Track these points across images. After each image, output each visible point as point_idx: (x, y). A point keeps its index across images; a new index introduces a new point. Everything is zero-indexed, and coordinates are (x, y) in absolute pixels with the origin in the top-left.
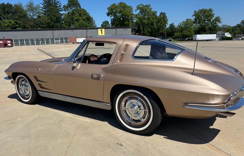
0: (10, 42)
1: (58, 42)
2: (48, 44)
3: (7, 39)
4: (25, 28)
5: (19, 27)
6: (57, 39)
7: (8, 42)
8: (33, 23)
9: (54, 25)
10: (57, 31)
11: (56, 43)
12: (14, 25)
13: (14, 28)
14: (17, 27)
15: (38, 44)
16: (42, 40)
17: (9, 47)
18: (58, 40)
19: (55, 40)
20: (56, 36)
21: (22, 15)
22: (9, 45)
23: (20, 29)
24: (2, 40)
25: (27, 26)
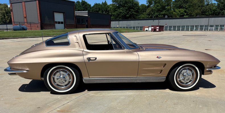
0: (158, 28)
1: (212, 29)
2: (201, 30)
3: (157, 26)
4: (191, 16)
5: (187, 15)
6: (212, 26)
7: (157, 28)
8: (198, 11)
9: (220, 12)
10: (213, 19)
11: (209, 30)
12: (182, 13)
13: (182, 17)
14: (184, 15)
15: (192, 30)
16: (197, 26)
17: (157, 31)
18: (212, 28)
19: (210, 27)
20: (211, 23)
21: (191, 4)
22: (157, 30)
23: (187, 16)
24: (153, 26)
25: (193, 14)
